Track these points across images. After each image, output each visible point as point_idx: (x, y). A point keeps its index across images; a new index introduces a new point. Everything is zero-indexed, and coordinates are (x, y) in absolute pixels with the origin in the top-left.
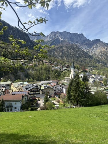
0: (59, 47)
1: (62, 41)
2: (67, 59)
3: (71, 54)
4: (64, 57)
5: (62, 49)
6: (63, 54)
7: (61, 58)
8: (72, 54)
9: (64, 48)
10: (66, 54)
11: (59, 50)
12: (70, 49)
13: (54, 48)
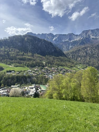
0: (84, 48)
1: (93, 38)
2: (89, 59)
3: (94, 54)
4: (87, 57)
5: (86, 50)
6: (86, 54)
7: (84, 58)
8: (96, 54)
9: (88, 49)
10: (90, 54)
11: (83, 51)
12: (94, 50)
13: (79, 49)
